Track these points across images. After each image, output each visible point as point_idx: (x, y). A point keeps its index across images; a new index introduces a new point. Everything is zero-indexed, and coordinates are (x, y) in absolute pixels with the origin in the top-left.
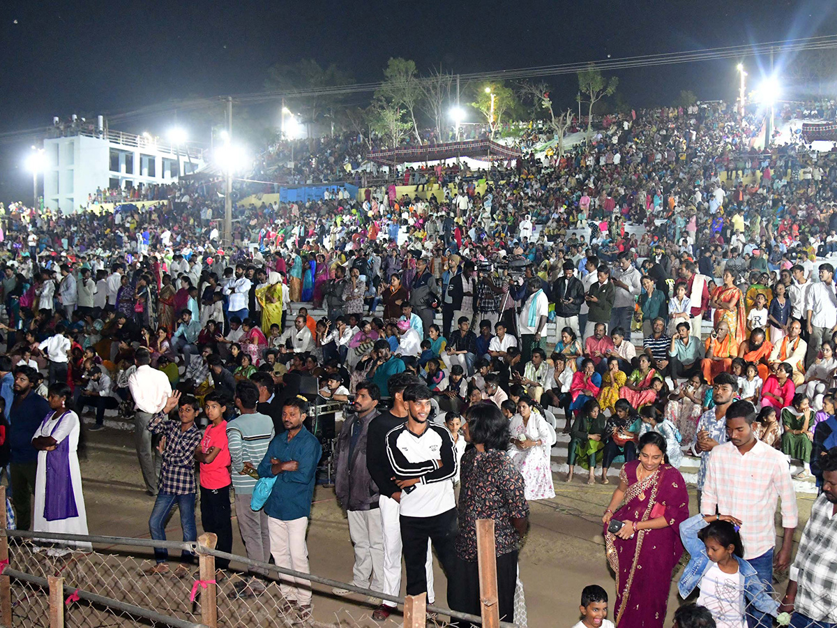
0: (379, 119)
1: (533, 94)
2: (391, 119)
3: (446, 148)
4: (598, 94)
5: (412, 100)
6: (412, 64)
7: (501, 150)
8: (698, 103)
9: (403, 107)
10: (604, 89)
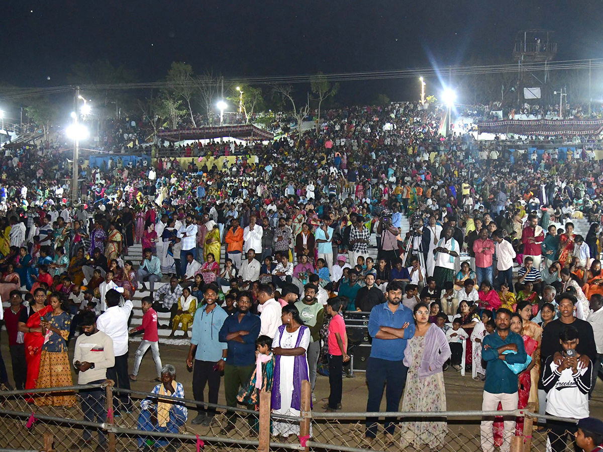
0: (162, 106)
1: (281, 93)
2: (172, 108)
3: (220, 130)
4: (325, 94)
5: (189, 93)
6: (189, 67)
7: (260, 132)
8: (392, 103)
9: (182, 98)
10: (330, 91)
